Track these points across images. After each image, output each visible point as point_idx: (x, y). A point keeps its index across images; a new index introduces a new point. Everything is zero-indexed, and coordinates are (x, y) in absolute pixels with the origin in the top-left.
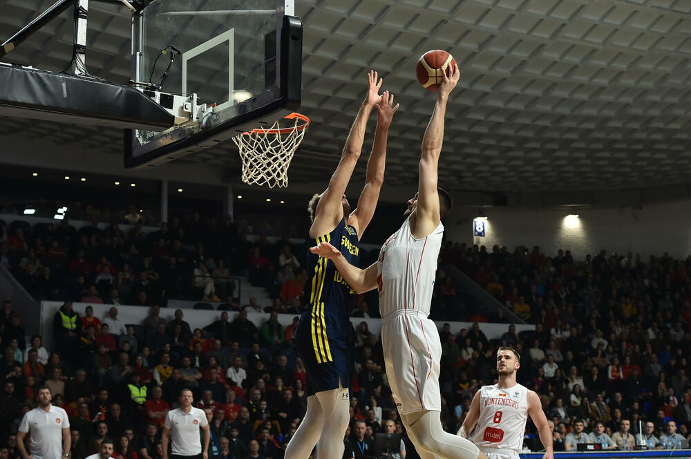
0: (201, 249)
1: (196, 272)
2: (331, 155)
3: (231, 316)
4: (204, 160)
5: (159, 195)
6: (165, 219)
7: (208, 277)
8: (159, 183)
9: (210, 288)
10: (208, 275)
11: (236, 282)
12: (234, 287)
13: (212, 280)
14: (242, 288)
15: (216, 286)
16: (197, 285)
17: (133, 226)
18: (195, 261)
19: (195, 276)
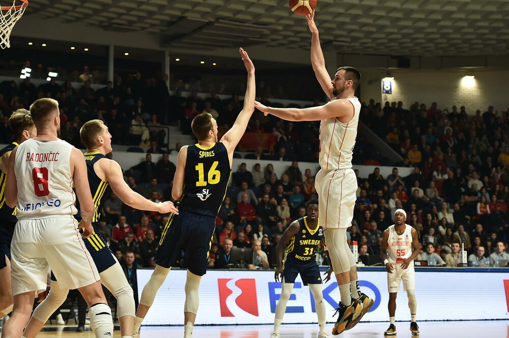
0: (140, 103)
1: (134, 122)
2: (246, 25)
3: (155, 158)
4: (143, 28)
5: (106, 58)
6: (111, 78)
7: (143, 126)
8: (107, 48)
9: (146, 135)
10: (143, 124)
11: (166, 130)
12: (165, 135)
13: (147, 129)
14: (170, 135)
15: (151, 133)
16: (134, 133)
17: (83, 84)
18: (133, 113)
19: (131, 125)
